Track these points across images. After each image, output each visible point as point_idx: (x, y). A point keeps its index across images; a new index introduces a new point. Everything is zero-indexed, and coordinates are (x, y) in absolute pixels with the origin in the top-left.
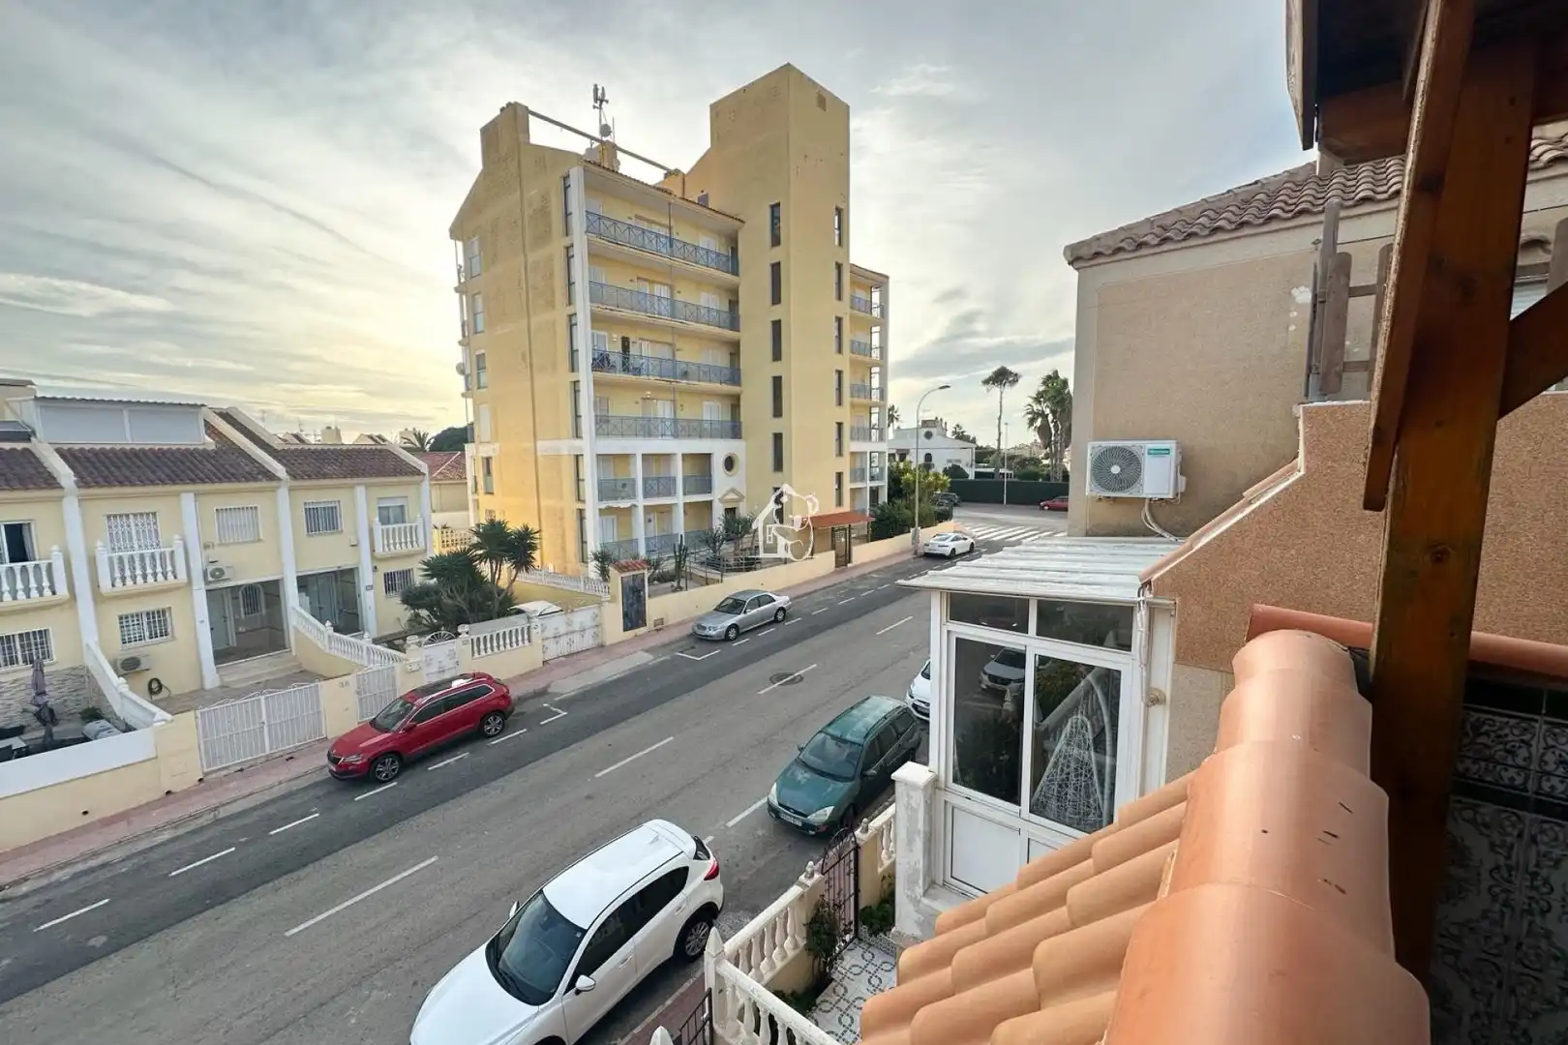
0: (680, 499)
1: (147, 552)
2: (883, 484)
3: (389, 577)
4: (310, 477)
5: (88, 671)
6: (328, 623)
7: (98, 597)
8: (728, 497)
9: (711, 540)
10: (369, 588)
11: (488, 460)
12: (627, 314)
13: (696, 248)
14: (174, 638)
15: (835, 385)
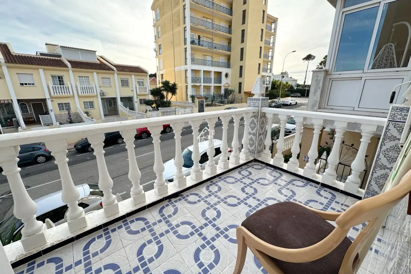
0: (213, 85)
1: (88, 86)
2: (270, 86)
3: (140, 100)
4: (121, 71)
5: (79, 114)
6: (128, 108)
7: (79, 97)
8: (225, 85)
9: (221, 96)
10: (136, 102)
11: (162, 75)
12: (200, 27)
13: (220, 6)
14: (95, 109)
15: (259, 52)
